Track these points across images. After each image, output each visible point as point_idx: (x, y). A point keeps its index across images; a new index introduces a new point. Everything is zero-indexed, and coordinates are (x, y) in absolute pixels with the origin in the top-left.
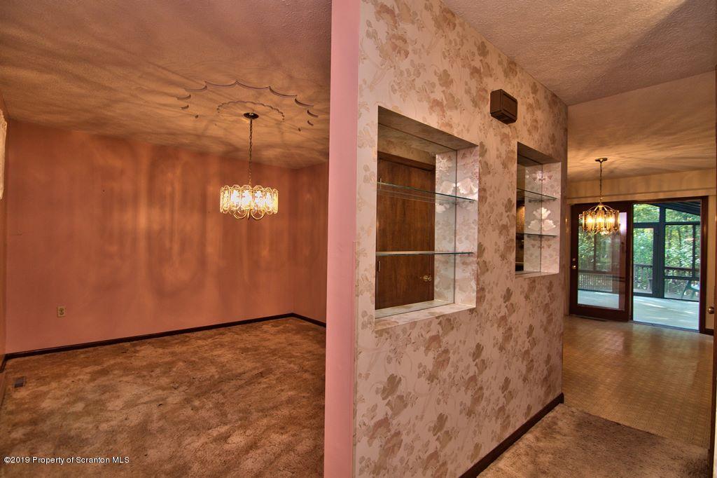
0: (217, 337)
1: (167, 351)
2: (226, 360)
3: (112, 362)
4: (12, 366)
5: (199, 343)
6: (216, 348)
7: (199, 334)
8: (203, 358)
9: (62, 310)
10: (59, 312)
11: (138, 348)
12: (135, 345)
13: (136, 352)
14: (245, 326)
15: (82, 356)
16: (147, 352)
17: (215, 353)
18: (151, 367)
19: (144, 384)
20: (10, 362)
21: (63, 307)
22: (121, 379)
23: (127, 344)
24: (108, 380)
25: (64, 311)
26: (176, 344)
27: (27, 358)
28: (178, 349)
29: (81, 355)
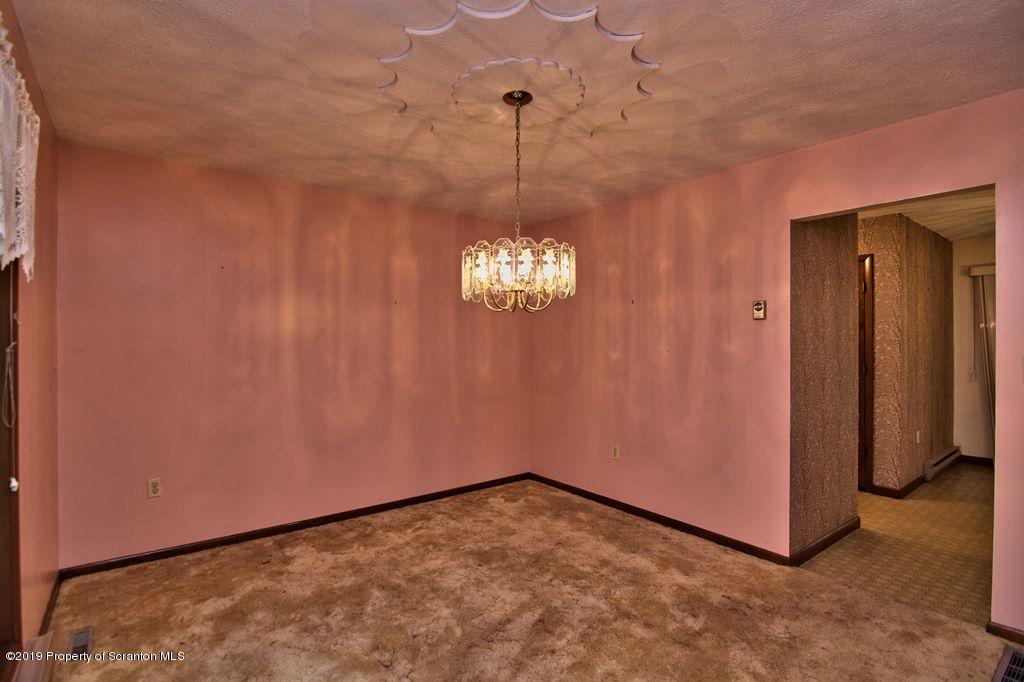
0: (419, 524)
1: (342, 558)
2: (458, 585)
3: (248, 588)
4: (70, 598)
5: (394, 539)
6: (429, 551)
7: (386, 517)
8: (415, 579)
9: (155, 485)
10: (151, 488)
11: (288, 552)
12: (281, 546)
13: (288, 560)
14: (458, 499)
15: (194, 572)
16: (307, 562)
17: (432, 565)
18: (324, 600)
19: (321, 651)
20: (67, 588)
21: (157, 479)
22: (272, 636)
23: (268, 542)
24: (249, 639)
25: (159, 487)
26: (354, 540)
27: (96, 577)
28: (362, 554)
29: (193, 568)
